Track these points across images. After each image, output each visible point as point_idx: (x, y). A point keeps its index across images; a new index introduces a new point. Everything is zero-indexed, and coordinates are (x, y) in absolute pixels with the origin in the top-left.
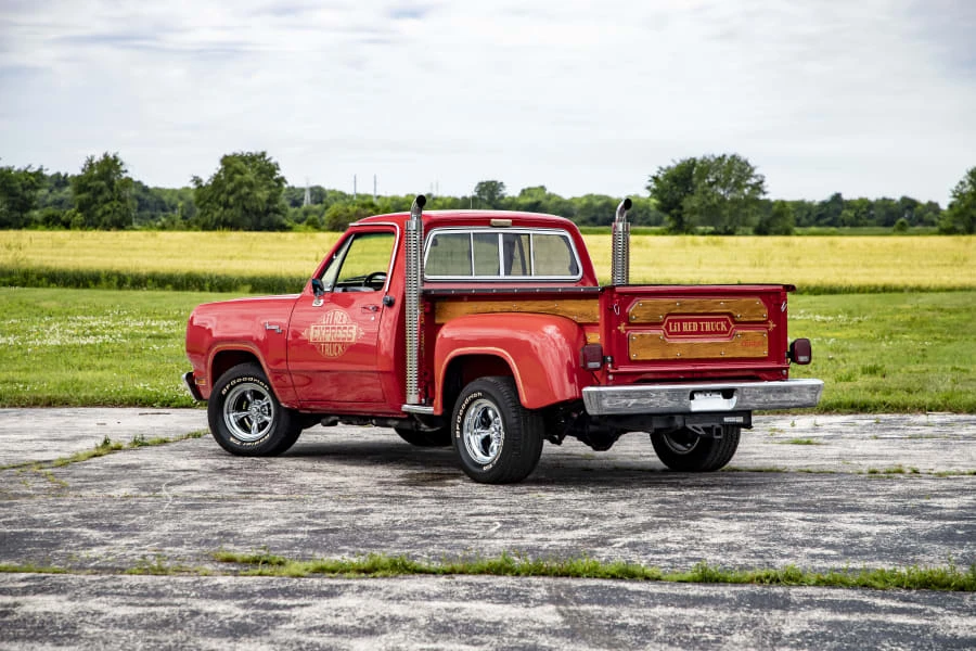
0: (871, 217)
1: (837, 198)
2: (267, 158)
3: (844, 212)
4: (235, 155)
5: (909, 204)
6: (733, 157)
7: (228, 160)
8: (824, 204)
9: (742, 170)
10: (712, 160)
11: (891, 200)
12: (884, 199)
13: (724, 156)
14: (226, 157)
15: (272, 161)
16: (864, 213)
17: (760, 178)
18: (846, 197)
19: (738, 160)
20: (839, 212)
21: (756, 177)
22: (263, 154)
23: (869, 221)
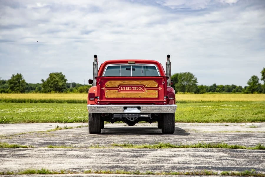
0: (224, 90)
1: (215, 85)
2: (62, 74)
3: (217, 89)
4: (53, 73)
5: (234, 87)
6: (189, 73)
7: (51, 75)
8: (211, 87)
9: (191, 76)
10: (183, 74)
11: (229, 86)
12: (227, 85)
13: (186, 73)
14: (51, 74)
15: (63, 75)
16: (222, 89)
17: (196, 79)
18: (217, 85)
19: (190, 74)
20: (215, 89)
21: (195, 78)
22: (61, 73)
23: (223, 91)
